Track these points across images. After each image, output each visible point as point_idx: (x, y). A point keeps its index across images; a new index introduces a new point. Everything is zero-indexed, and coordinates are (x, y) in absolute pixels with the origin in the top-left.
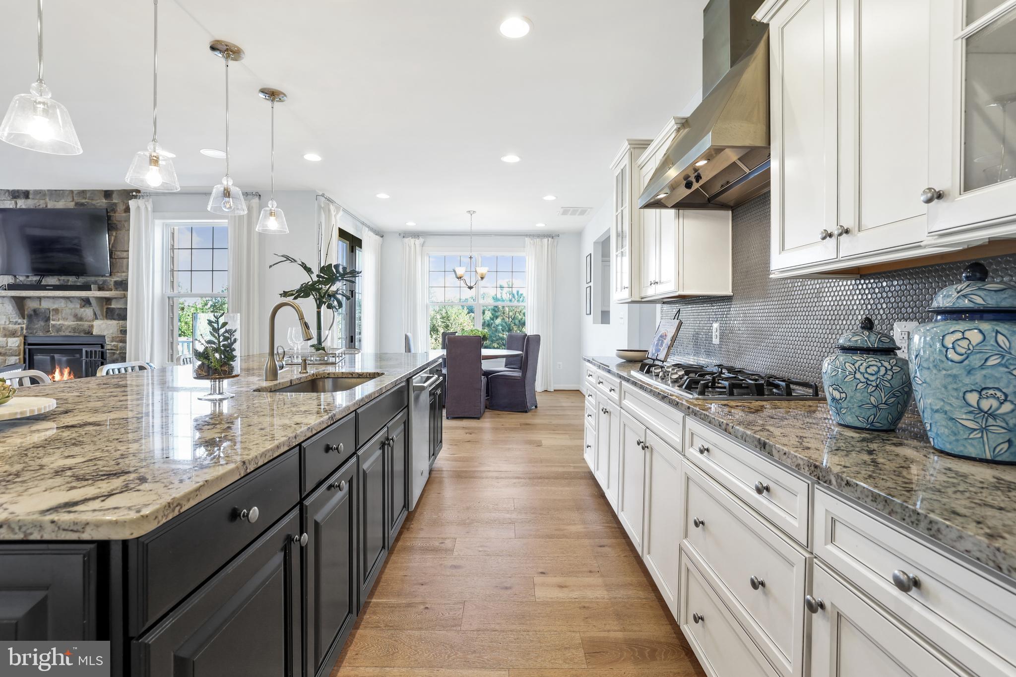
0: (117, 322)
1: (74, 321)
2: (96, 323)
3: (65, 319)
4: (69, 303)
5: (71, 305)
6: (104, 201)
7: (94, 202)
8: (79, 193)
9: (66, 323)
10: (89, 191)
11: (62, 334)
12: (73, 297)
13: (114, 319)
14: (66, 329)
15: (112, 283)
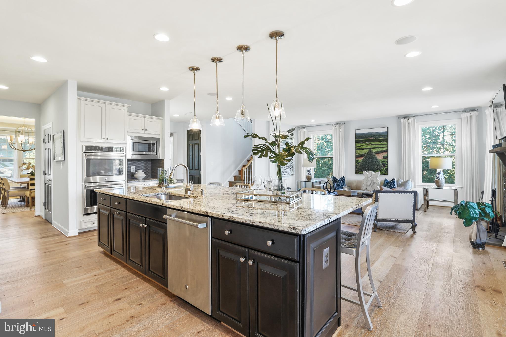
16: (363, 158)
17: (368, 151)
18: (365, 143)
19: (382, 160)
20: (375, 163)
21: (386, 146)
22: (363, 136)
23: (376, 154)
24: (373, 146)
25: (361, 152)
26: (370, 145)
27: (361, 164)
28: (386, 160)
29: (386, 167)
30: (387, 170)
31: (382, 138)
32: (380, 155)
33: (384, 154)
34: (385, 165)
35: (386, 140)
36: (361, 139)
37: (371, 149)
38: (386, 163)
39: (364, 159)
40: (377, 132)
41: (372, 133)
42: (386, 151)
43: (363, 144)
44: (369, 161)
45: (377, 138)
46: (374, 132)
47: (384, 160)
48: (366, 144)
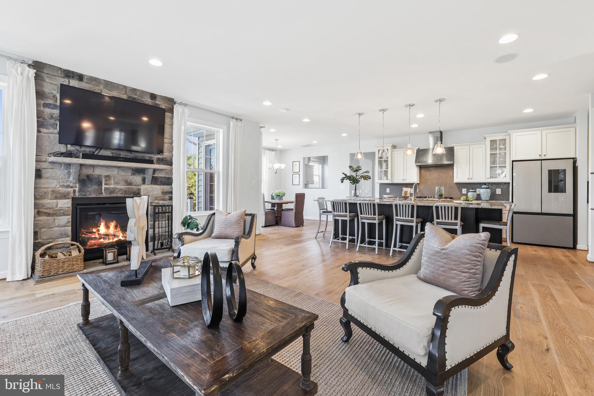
0: (160, 186)
1: (125, 186)
2: (143, 187)
3: (117, 183)
4: (121, 171)
5: (123, 173)
6: (150, 100)
7: (143, 99)
8: (132, 90)
9: (118, 187)
10: (139, 90)
11: (114, 195)
12: (124, 167)
13: (157, 184)
14: (119, 191)
15: (155, 159)
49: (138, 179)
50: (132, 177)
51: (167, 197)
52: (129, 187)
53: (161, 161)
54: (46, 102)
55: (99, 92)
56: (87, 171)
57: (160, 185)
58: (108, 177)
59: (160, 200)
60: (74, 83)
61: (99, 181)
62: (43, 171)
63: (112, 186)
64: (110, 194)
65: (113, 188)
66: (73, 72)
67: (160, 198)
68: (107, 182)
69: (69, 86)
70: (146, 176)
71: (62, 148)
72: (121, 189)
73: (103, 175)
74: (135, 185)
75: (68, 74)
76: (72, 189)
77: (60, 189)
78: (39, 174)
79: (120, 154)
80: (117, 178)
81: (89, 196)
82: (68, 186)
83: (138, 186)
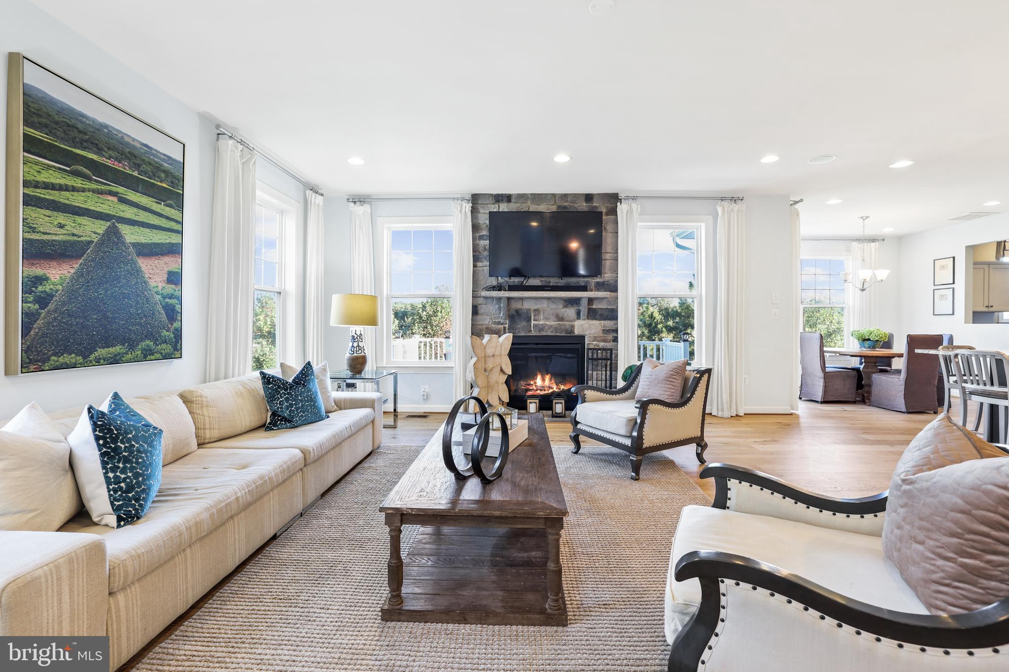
0: (600, 322)
1: (555, 322)
2: (577, 323)
3: (547, 319)
4: (552, 303)
5: (553, 306)
6: (585, 204)
7: (576, 205)
8: (562, 196)
9: (548, 323)
10: (570, 194)
11: (544, 333)
12: (555, 298)
13: (596, 319)
14: (549, 329)
15: (593, 284)
16: (76, 266)
17: (101, 231)
18: (90, 179)
19: (163, 288)
20: (138, 302)
21: (178, 227)
22: (80, 132)
23: (139, 254)
24: (129, 213)
25: (61, 226)
26: (115, 199)
27: (64, 304)
28: (177, 293)
29: (176, 325)
30: (178, 335)
31: (165, 185)
32: (156, 262)
33: (167, 264)
34: (173, 314)
35: (175, 199)
36: (62, 140)
37: (119, 226)
38: (178, 307)
39: (80, 274)
40: (146, 146)
41: (126, 139)
42: (175, 250)
43: (78, 182)
44: (106, 291)
45: (145, 173)
46: (134, 140)
47: (170, 289)
48: (94, 186)
49: (571, 312)
50: (564, 310)
51: (610, 337)
52: (561, 323)
53: (600, 286)
54: (481, 234)
55: (526, 209)
56: (516, 305)
57: (600, 320)
58: (537, 311)
59: (600, 341)
60: (504, 207)
61: (528, 317)
62: (479, 307)
63: (541, 323)
64: (540, 332)
65: (542, 324)
66: (502, 195)
67: (600, 339)
68: (536, 318)
69: (499, 212)
70: (581, 308)
71: (493, 281)
72: (551, 326)
73: (532, 309)
74: (567, 321)
75: (499, 198)
76: (502, 326)
77: (493, 325)
78: (475, 311)
79: (550, 282)
80: (546, 312)
81: (518, 334)
82: (499, 323)
83: (571, 321)
